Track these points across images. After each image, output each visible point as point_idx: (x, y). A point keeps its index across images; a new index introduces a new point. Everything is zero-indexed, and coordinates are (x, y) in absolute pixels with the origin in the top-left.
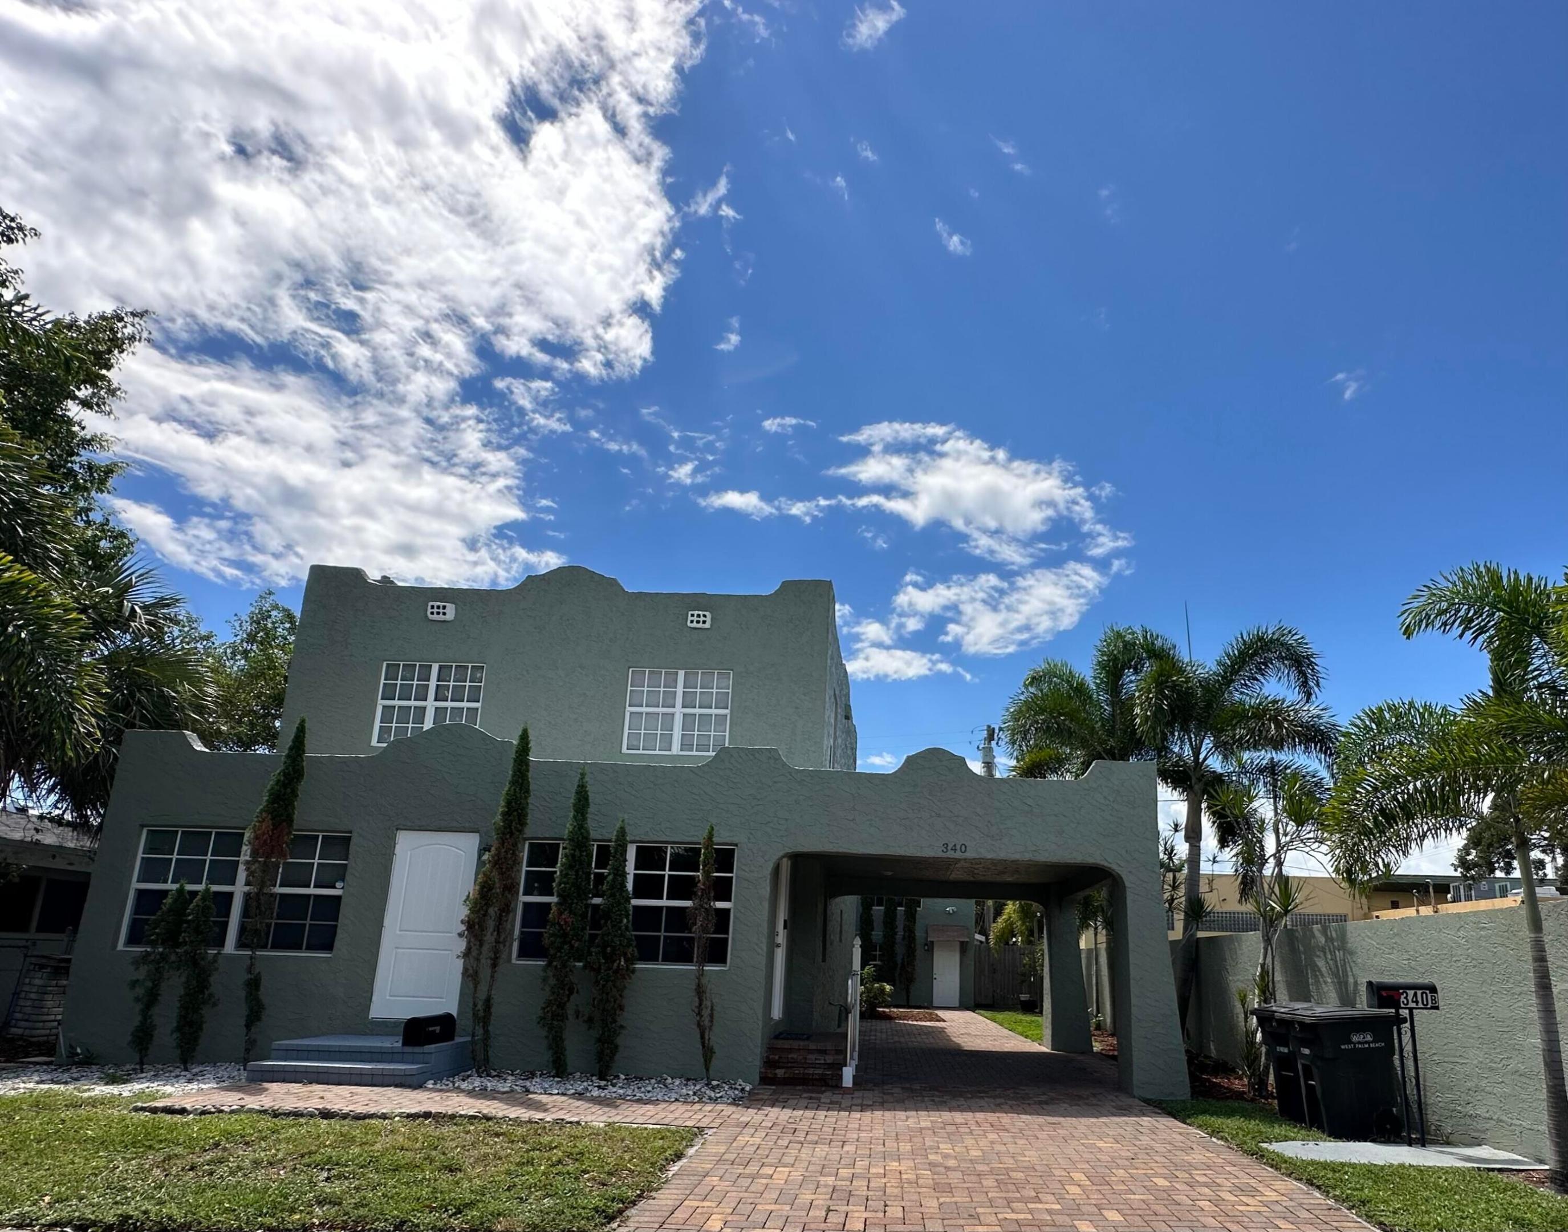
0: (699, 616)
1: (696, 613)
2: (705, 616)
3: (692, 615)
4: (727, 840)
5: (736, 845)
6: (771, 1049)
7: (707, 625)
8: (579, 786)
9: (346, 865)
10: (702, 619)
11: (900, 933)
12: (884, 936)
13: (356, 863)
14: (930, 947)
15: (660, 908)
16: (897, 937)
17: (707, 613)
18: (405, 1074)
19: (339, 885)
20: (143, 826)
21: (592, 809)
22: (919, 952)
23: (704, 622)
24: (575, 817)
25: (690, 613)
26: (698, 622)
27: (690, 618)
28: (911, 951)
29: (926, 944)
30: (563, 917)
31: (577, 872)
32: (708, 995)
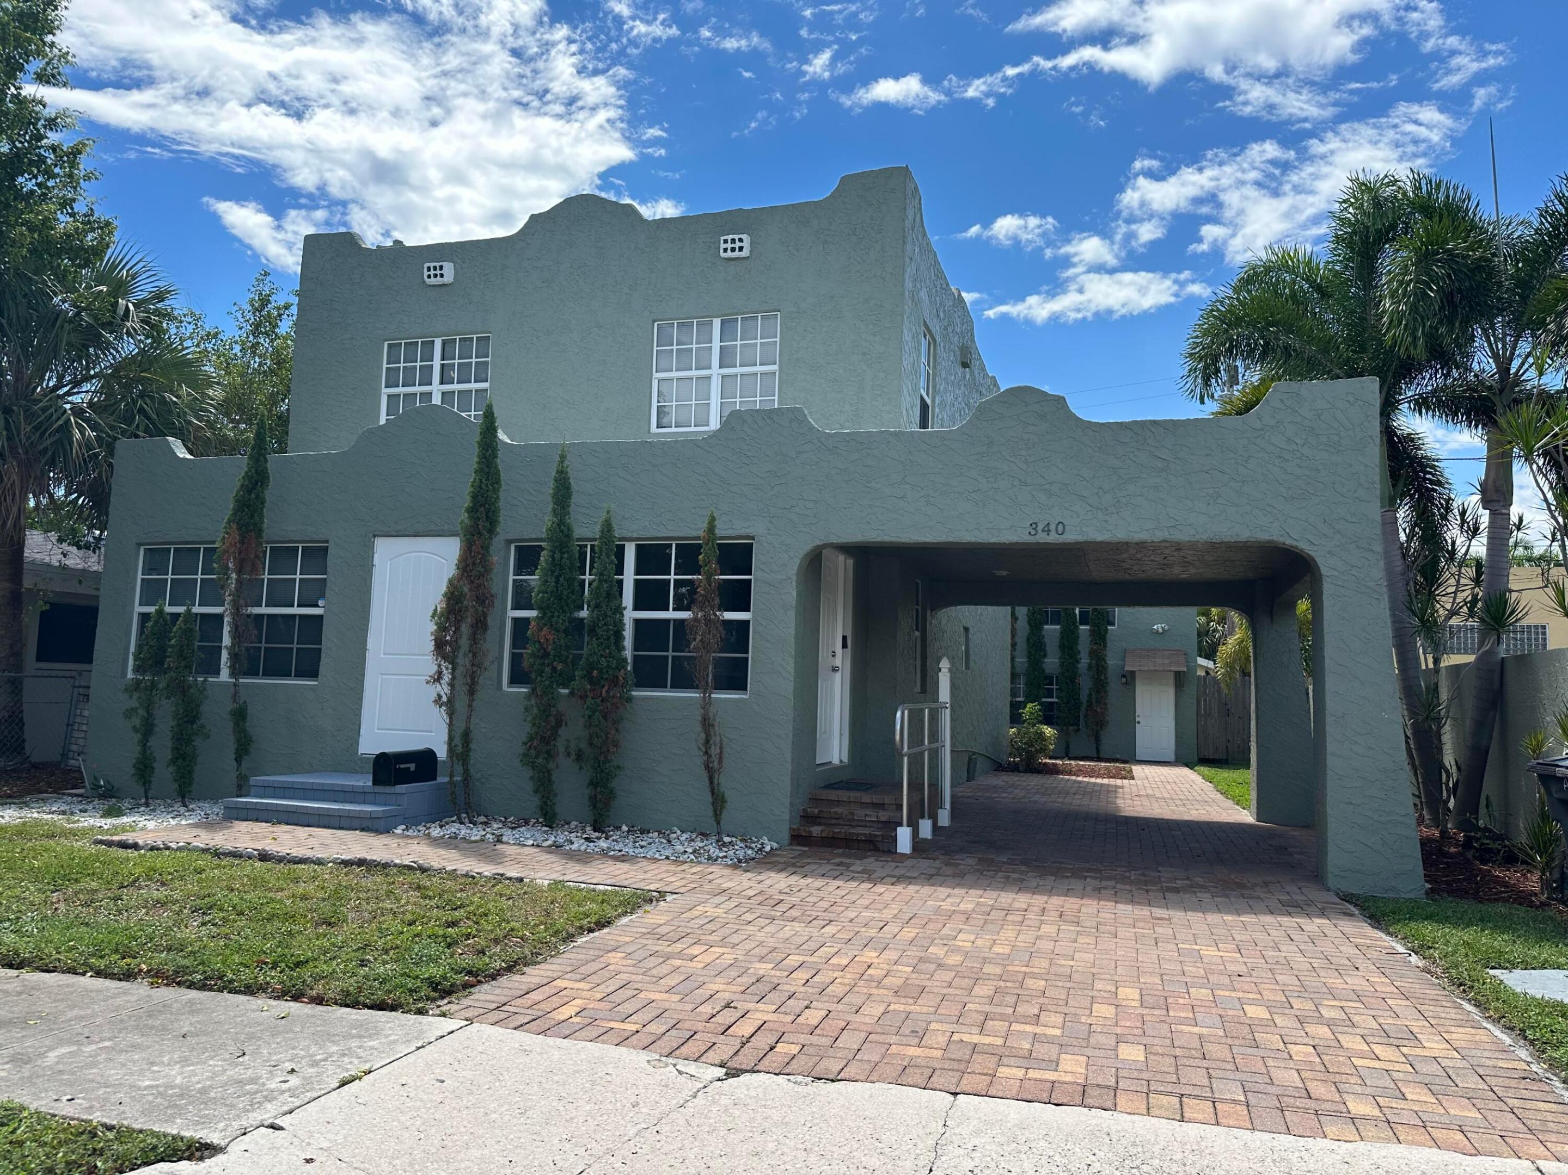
0: (733, 241)
1: (729, 237)
2: (741, 240)
3: (726, 241)
4: (743, 532)
5: (753, 538)
6: (815, 800)
7: (745, 253)
8: (558, 472)
9: (325, 579)
10: (738, 244)
11: (1084, 661)
12: (1062, 664)
13: (334, 576)
14: (1129, 679)
15: (666, 622)
16: (1080, 666)
17: (743, 236)
18: (372, 817)
19: (321, 603)
20: (139, 545)
21: (575, 499)
22: (1114, 686)
23: (741, 249)
24: (554, 510)
25: (722, 238)
26: (733, 250)
27: (723, 246)
28: (1100, 685)
29: (1124, 676)
30: (543, 633)
31: (557, 578)
32: (717, 728)
